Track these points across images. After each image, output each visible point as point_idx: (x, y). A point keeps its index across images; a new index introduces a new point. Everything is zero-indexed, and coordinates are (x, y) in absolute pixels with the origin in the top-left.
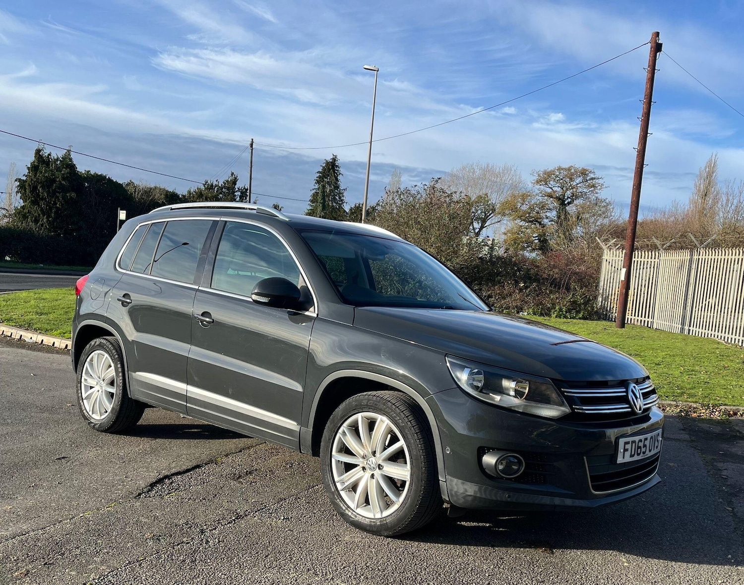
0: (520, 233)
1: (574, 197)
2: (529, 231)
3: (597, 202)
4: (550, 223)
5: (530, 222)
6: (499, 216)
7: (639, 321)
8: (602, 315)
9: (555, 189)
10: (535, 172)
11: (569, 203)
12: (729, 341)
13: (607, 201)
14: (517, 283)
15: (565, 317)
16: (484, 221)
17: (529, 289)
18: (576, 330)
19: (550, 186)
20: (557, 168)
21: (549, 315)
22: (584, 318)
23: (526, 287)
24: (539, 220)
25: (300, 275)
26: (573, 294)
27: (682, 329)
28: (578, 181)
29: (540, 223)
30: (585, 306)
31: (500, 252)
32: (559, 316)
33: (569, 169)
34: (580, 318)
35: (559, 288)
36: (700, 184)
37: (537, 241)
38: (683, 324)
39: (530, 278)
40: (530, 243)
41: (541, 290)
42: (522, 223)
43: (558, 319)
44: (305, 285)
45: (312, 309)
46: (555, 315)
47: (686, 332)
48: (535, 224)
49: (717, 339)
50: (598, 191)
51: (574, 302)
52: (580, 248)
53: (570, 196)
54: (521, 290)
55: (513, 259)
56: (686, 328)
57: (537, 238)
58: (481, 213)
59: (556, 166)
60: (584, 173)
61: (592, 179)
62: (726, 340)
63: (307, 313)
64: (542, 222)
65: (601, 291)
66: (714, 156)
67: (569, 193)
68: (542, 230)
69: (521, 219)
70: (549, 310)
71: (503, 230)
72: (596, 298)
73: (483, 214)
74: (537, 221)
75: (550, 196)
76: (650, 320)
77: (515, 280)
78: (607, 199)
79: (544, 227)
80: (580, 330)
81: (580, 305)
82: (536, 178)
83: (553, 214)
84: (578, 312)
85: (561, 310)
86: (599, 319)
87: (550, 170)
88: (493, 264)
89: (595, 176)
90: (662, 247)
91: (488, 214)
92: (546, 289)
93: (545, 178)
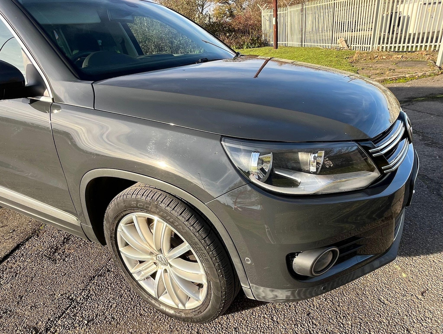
0: (220, 9)
2: (224, 8)
4: (232, 3)
5: (224, 3)
6: (209, 2)
7: (282, 44)
8: (265, 44)
12: (324, 47)
14: (225, 34)
15: (250, 48)
16: (203, 6)
17: (231, 36)
18: (258, 54)
21: (243, 48)
22: (258, 47)
23: (230, 36)
24: (227, 2)
25: (22, 50)
26: (251, 35)
27: (302, 45)
29: (228, 3)
30: (258, 41)
31: (214, 20)
32: (247, 48)
34: (256, 47)
35: (245, 34)
37: (228, 13)
38: (302, 42)
39: (231, 31)
40: (225, 14)
41: (237, 36)
42: (220, 4)
43: (247, 50)
44: (30, 63)
45: (46, 93)
46: (246, 47)
47: (303, 46)
48: (226, 4)
49: (319, 47)
51: (253, 40)
52: (249, 12)
54: (228, 37)
55: (221, 22)
56: (303, 44)
57: (228, 11)
58: (201, 2)
62: (323, 47)
63: (42, 99)
64: (229, 3)
65: (263, 32)
68: (230, 7)
69: (219, 2)
70: (242, 45)
71: (212, 9)
72: (261, 36)
73: (202, 3)
74: (226, 2)
76: (286, 43)
77: (224, 33)
79: (230, 5)
80: (259, 53)
81: (255, 41)
84: (255, 44)
85: (248, 44)
86: (264, 46)
88: (212, 26)
90: (288, 5)
91: (204, 2)
92: (239, 35)
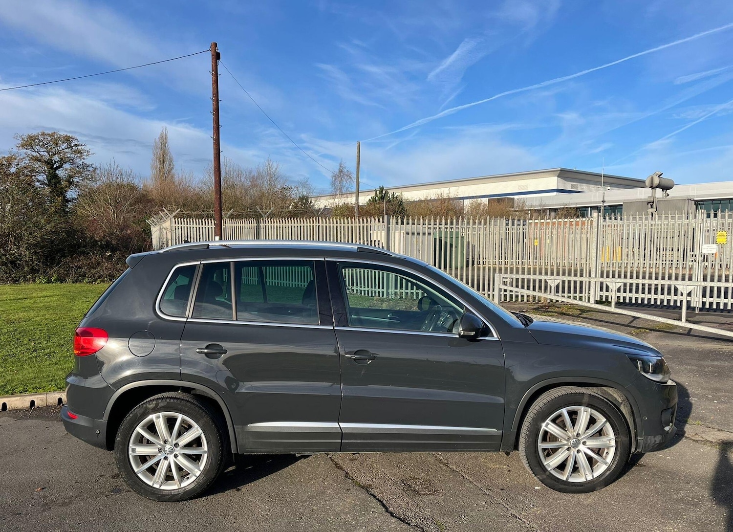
1: (62, 162)
3: (85, 167)
4: (41, 186)
9: (42, 153)
10: (18, 136)
11: (57, 168)
13: (94, 166)
19: (36, 150)
20: (41, 134)
28: (63, 147)
33: (52, 135)
36: (157, 153)
50: (86, 157)
53: (56, 160)
59: (40, 132)
60: (68, 140)
61: (76, 145)
66: (164, 130)
67: (56, 158)
75: (37, 160)
78: (93, 164)
82: (20, 141)
83: (42, 177)
87: (33, 134)
89: (79, 143)
93: (30, 142)
